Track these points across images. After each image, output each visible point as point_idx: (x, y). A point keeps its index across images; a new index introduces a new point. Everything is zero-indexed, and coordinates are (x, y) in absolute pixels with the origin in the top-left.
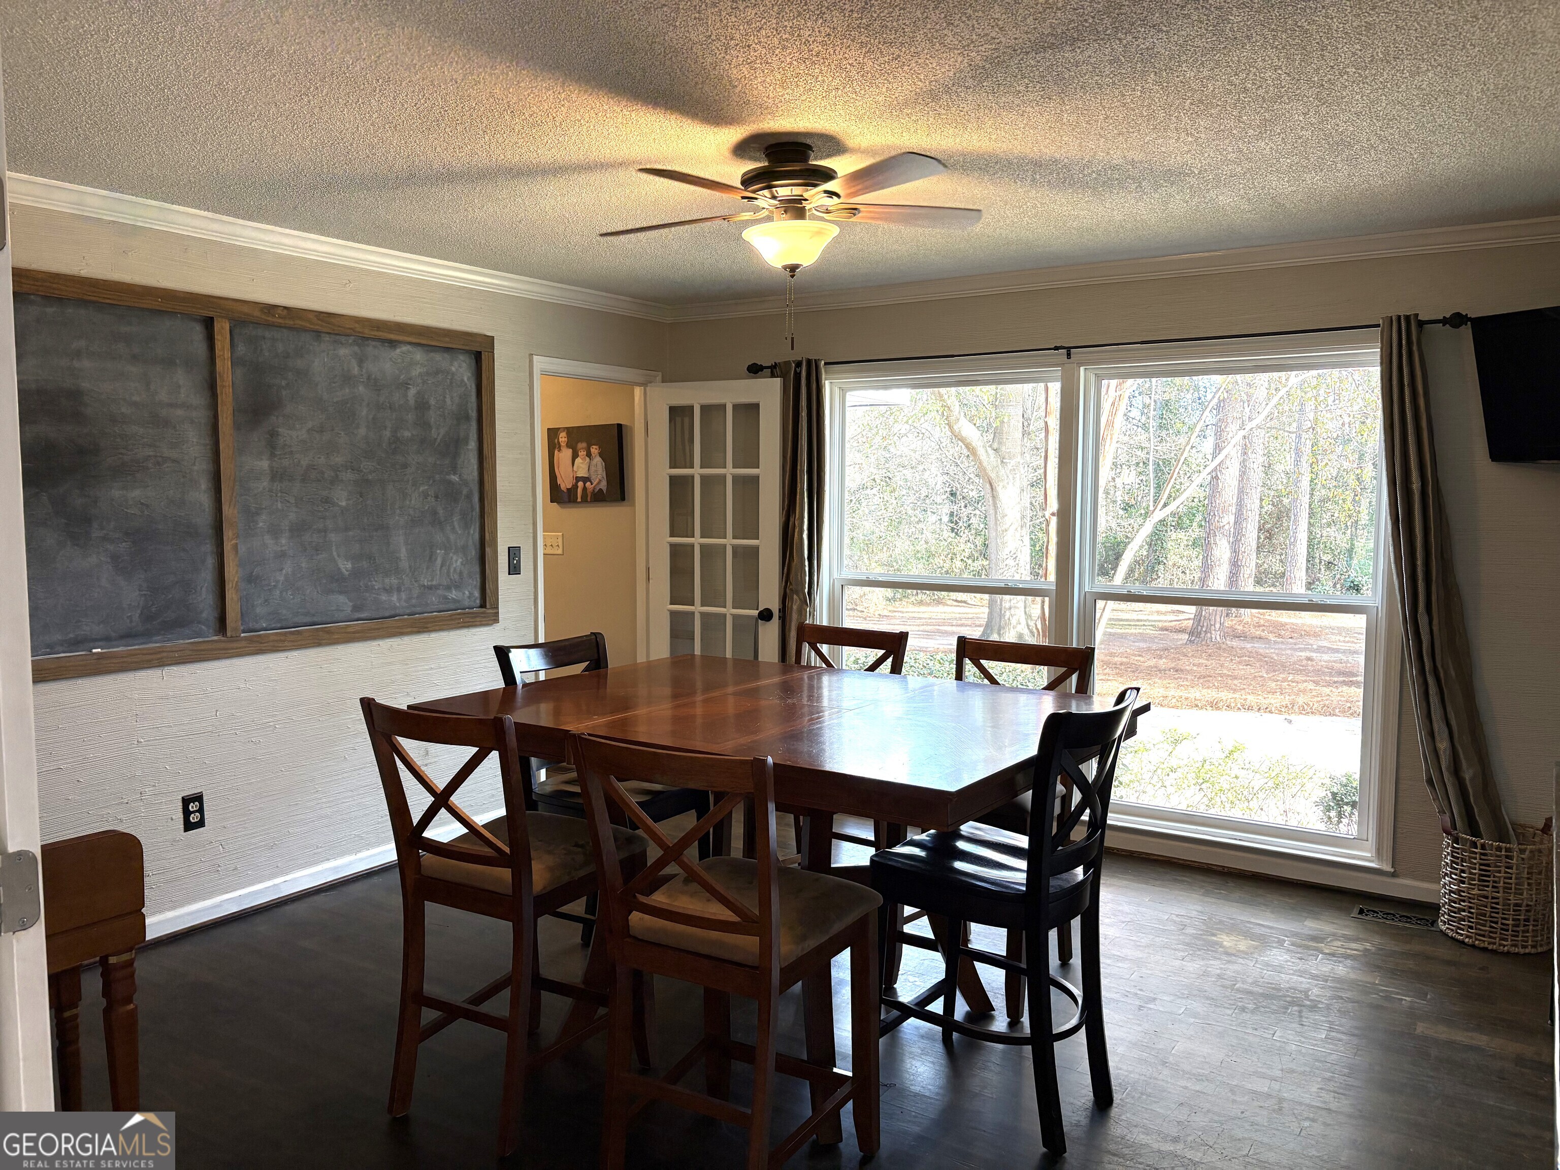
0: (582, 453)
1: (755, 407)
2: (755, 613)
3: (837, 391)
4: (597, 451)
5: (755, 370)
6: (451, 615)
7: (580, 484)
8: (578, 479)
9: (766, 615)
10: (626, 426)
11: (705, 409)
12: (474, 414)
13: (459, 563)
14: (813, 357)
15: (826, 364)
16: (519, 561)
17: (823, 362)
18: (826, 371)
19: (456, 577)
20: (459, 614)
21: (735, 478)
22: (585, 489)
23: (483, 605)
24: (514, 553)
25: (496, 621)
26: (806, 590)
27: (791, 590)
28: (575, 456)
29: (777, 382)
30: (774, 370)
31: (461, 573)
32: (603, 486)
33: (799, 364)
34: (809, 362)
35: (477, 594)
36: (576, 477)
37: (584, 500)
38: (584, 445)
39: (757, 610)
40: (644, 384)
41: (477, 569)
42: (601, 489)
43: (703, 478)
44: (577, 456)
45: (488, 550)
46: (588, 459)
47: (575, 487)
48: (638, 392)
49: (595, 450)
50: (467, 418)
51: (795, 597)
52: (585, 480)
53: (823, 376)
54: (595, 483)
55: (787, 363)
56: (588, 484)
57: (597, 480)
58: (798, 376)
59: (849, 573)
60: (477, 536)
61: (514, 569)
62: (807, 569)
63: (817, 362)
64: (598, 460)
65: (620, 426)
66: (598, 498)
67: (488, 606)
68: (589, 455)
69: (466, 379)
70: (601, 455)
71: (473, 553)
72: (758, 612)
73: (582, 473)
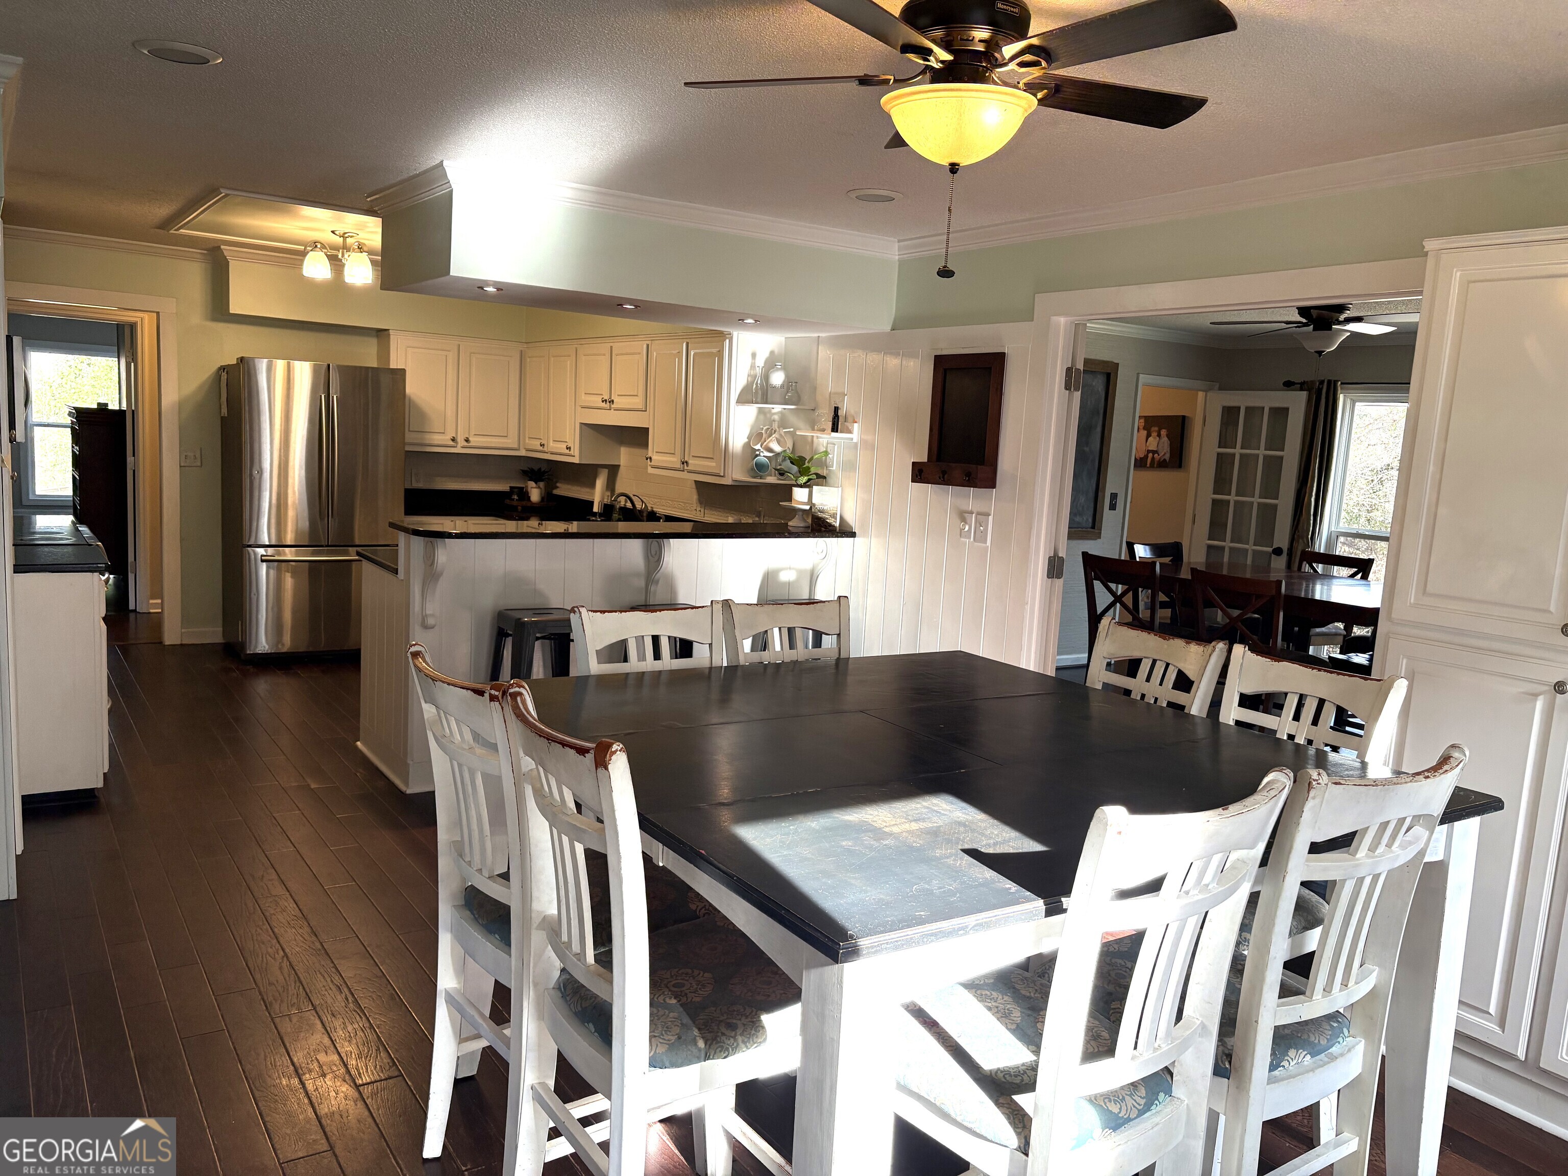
0: (1154, 434)
1: (1286, 410)
2: (1270, 550)
3: (1348, 402)
4: (1165, 433)
5: (1288, 385)
6: (1075, 531)
7: (1150, 455)
8: (1149, 451)
9: (1278, 552)
10: (1188, 417)
11: (1248, 409)
12: (1102, 411)
13: (1083, 500)
14: (1333, 378)
15: (1342, 384)
16: (1116, 502)
17: (1340, 383)
18: (1341, 389)
19: (1081, 509)
20: (1080, 531)
21: (1265, 457)
22: (1153, 458)
23: (1093, 527)
24: (1114, 496)
25: (1100, 538)
26: (1310, 536)
27: (1298, 536)
28: (1148, 436)
29: (1304, 394)
30: (1303, 386)
31: (1083, 507)
32: (1167, 457)
33: (1322, 382)
34: (1329, 382)
35: (1090, 520)
36: (1148, 450)
37: (1152, 466)
38: (1156, 429)
39: (1272, 547)
40: (1206, 391)
41: (1092, 505)
42: (1165, 459)
43: (1242, 455)
44: (1150, 436)
45: (1100, 494)
46: (1158, 438)
47: (1146, 457)
48: (1201, 395)
49: (1164, 432)
50: (1098, 413)
51: (1301, 541)
52: (1154, 452)
53: (1339, 392)
54: (1161, 455)
55: (1313, 382)
56: (1156, 455)
57: (1163, 453)
58: (1319, 391)
59: (1343, 527)
60: (1094, 486)
61: (1113, 507)
62: (1312, 522)
63: (1336, 382)
64: (1165, 439)
65: (1184, 417)
66: (1162, 465)
67: (1096, 528)
68: (1159, 435)
69: (1100, 390)
70: (1168, 436)
71: (1091, 494)
72: (1272, 549)
73: (1153, 447)
